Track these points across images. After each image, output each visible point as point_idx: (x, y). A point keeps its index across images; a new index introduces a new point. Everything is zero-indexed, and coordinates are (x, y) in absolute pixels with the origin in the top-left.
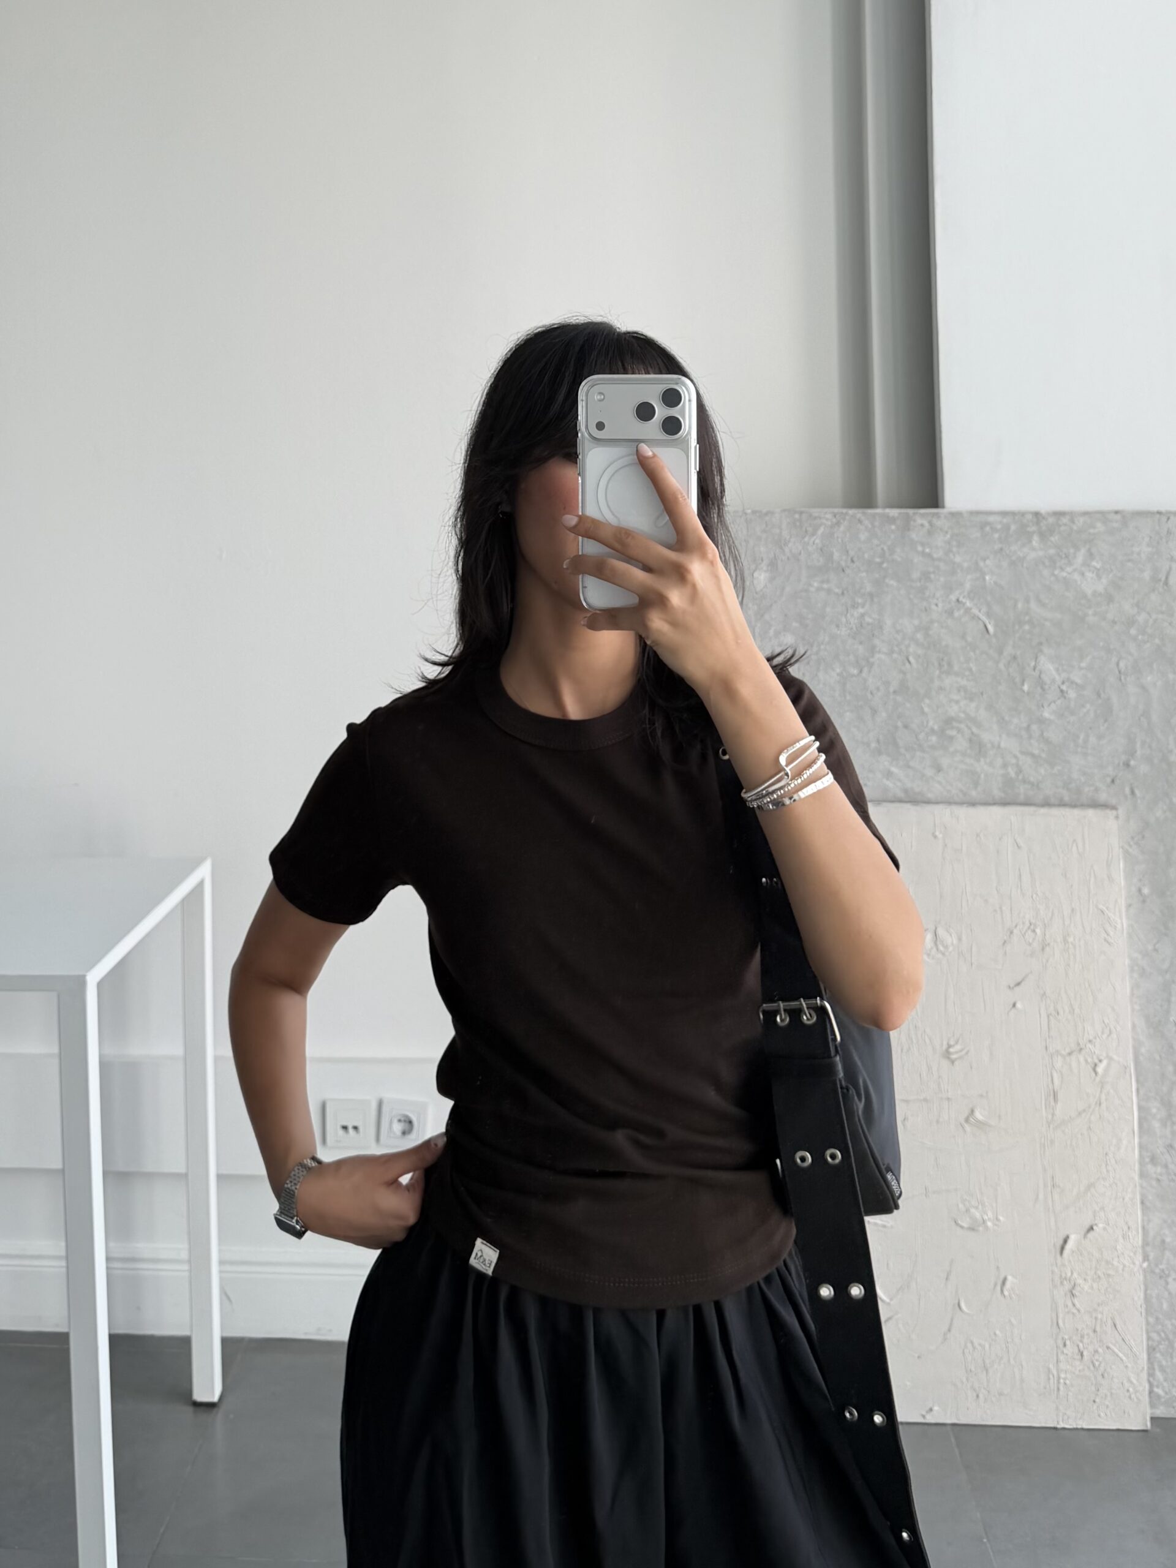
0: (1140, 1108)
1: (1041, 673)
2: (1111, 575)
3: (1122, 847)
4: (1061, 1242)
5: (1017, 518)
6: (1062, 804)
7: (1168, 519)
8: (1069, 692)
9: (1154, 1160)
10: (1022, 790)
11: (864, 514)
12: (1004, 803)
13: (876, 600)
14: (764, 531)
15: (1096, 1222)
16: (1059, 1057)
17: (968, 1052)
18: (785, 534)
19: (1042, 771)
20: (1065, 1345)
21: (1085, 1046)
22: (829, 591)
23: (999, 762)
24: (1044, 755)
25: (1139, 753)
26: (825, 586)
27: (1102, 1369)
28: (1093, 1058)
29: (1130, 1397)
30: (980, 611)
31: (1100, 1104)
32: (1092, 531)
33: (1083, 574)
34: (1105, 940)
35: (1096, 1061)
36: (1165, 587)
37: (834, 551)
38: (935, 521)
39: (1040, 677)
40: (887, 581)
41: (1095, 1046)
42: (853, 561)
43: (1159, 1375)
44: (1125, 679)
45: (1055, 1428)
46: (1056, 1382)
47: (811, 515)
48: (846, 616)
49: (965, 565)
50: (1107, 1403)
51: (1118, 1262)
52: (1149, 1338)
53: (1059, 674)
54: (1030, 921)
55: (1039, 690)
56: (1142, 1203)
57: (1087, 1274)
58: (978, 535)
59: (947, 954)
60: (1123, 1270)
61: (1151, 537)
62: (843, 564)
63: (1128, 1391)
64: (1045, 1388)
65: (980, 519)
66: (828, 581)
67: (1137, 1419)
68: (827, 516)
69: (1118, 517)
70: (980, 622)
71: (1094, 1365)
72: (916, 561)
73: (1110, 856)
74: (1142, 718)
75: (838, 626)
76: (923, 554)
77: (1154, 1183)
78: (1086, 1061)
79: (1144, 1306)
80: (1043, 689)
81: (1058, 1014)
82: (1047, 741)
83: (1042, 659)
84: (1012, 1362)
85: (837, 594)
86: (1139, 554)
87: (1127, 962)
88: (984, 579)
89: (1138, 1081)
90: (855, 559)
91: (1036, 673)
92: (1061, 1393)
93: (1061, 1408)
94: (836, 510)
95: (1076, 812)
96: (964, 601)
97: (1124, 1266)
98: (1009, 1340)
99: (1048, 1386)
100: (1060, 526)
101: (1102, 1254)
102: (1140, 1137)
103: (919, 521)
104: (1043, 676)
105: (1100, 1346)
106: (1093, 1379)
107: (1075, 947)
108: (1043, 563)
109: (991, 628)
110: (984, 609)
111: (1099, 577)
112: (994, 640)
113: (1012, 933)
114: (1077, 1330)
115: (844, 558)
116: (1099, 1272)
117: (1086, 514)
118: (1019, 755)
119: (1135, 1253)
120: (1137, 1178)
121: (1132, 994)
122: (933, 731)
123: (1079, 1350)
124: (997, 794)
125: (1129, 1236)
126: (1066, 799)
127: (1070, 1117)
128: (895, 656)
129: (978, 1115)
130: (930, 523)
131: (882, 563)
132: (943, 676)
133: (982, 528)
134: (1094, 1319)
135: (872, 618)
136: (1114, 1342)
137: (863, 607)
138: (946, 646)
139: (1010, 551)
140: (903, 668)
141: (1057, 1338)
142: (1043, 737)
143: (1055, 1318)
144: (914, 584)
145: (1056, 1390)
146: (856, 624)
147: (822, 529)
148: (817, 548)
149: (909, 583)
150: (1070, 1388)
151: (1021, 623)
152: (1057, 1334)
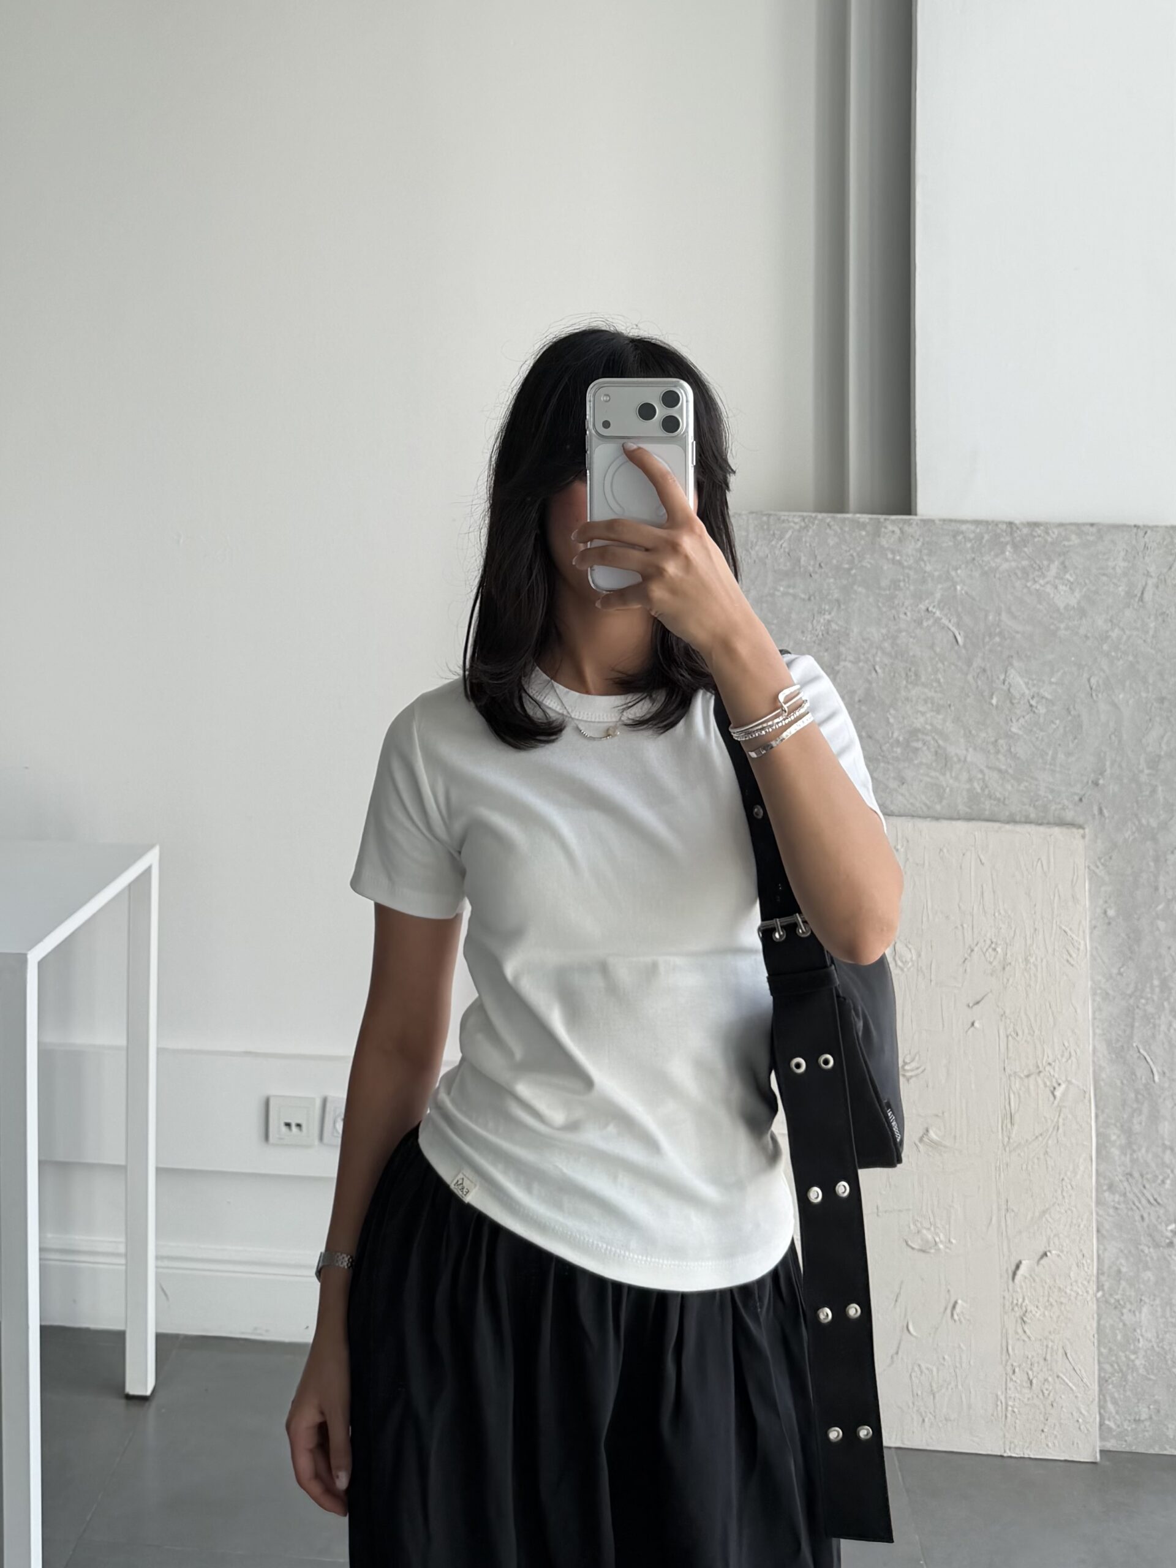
0: (1097, 1135)
1: (1009, 683)
2: (1085, 590)
3: (1089, 867)
4: (1013, 1267)
5: (990, 527)
6: (1028, 821)
7: (1146, 533)
8: (1039, 707)
9: (1111, 1187)
10: (988, 806)
11: (834, 519)
12: (969, 818)
13: (843, 607)
15: (1051, 1248)
16: (1018, 1080)
17: (925, 1069)
18: (752, 537)
19: (1009, 787)
20: (1014, 1372)
21: (1045, 1068)
22: (795, 596)
23: (964, 776)
24: (1011, 771)
25: (1108, 771)
26: (791, 591)
27: (1051, 1398)
28: (1051, 1081)
29: (1080, 1428)
30: (950, 621)
31: (1058, 1129)
32: (1066, 543)
33: (1056, 588)
34: (1068, 961)
35: (1056, 1085)
36: (1141, 603)
37: (802, 555)
38: (906, 528)
39: (1009, 690)
40: (855, 587)
41: (1054, 1070)
42: (820, 566)
43: (1110, 1407)
44: (1097, 696)
45: (1002, 1456)
46: (1004, 1407)
47: (780, 519)
48: (813, 622)
49: (936, 574)
50: (1055, 1433)
51: (1071, 1290)
52: (1101, 1369)
53: (1029, 689)
54: (991, 940)
55: (1008, 702)
56: (1098, 1231)
57: (1039, 1301)
58: (951, 544)
59: (905, 969)
60: (1076, 1298)
61: (1127, 551)
62: (811, 569)
63: (1078, 1421)
64: (993, 1415)
65: (952, 527)
66: (794, 586)
67: (1086, 1450)
68: (795, 519)
69: (1094, 530)
70: (949, 632)
71: (1043, 1394)
72: (885, 568)
73: (1075, 877)
74: (1113, 737)
75: (803, 632)
76: (893, 561)
77: (1111, 1211)
78: (1045, 1085)
79: (1096, 1336)
80: (1012, 704)
81: (1017, 1035)
82: (1015, 757)
83: (1012, 672)
84: (960, 1387)
85: (804, 600)
86: (1114, 568)
87: (1090, 983)
88: (955, 589)
89: (1097, 1106)
90: (822, 565)
91: (1005, 687)
92: (1009, 1420)
93: (1007, 1435)
94: (805, 514)
95: (1042, 829)
96: (934, 610)
97: (1078, 1294)
98: (958, 1365)
99: (995, 1414)
100: (1035, 537)
101: (1055, 1281)
102: (1097, 1164)
103: (890, 528)
104: (1012, 690)
105: (1050, 1375)
106: (1043, 1410)
107: (1036, 966)
108: (1016, 574)
109: (960, 639)
110: (954, 620)
111: (1072, 591)
112: (964, 651)
113: (972, 950)
114: (1028, 1358)
115: (812, 563)
116: (1051, 1300)
117: (1061, 525)
118: (986, 771)
119: (1089, 1282)
120: (1093, 1205)
121: (1094, 1018)
122: (898, 741)
123: (1029, 1379)
124: (962, 808)
125: (1083, 1264)
126: (1033, 816)
127: (1027, 1141)
128: (861, 664)
129: (932, 1134)
130: (901, 529)
131: (850, 569)
132: (910, 686)
133: (954, 537)
134: (1045, 1347)
135: (837, 624)
136: (1064, 1370)
137: (830, 614)
138: (914, 656)
139: (983, 561)
140: (870, 678)
141: (1006, 1365)
142: (1011, 752)
143: (1004, 1344)
144: (883, 593)
145: (1004, 1418)
146: (822, 631)
147: (790, 533)
148: (785, 551)
149: (877, 591)
150: (1018, 1416)
151: (991, 636)
152: (1007, 1361)
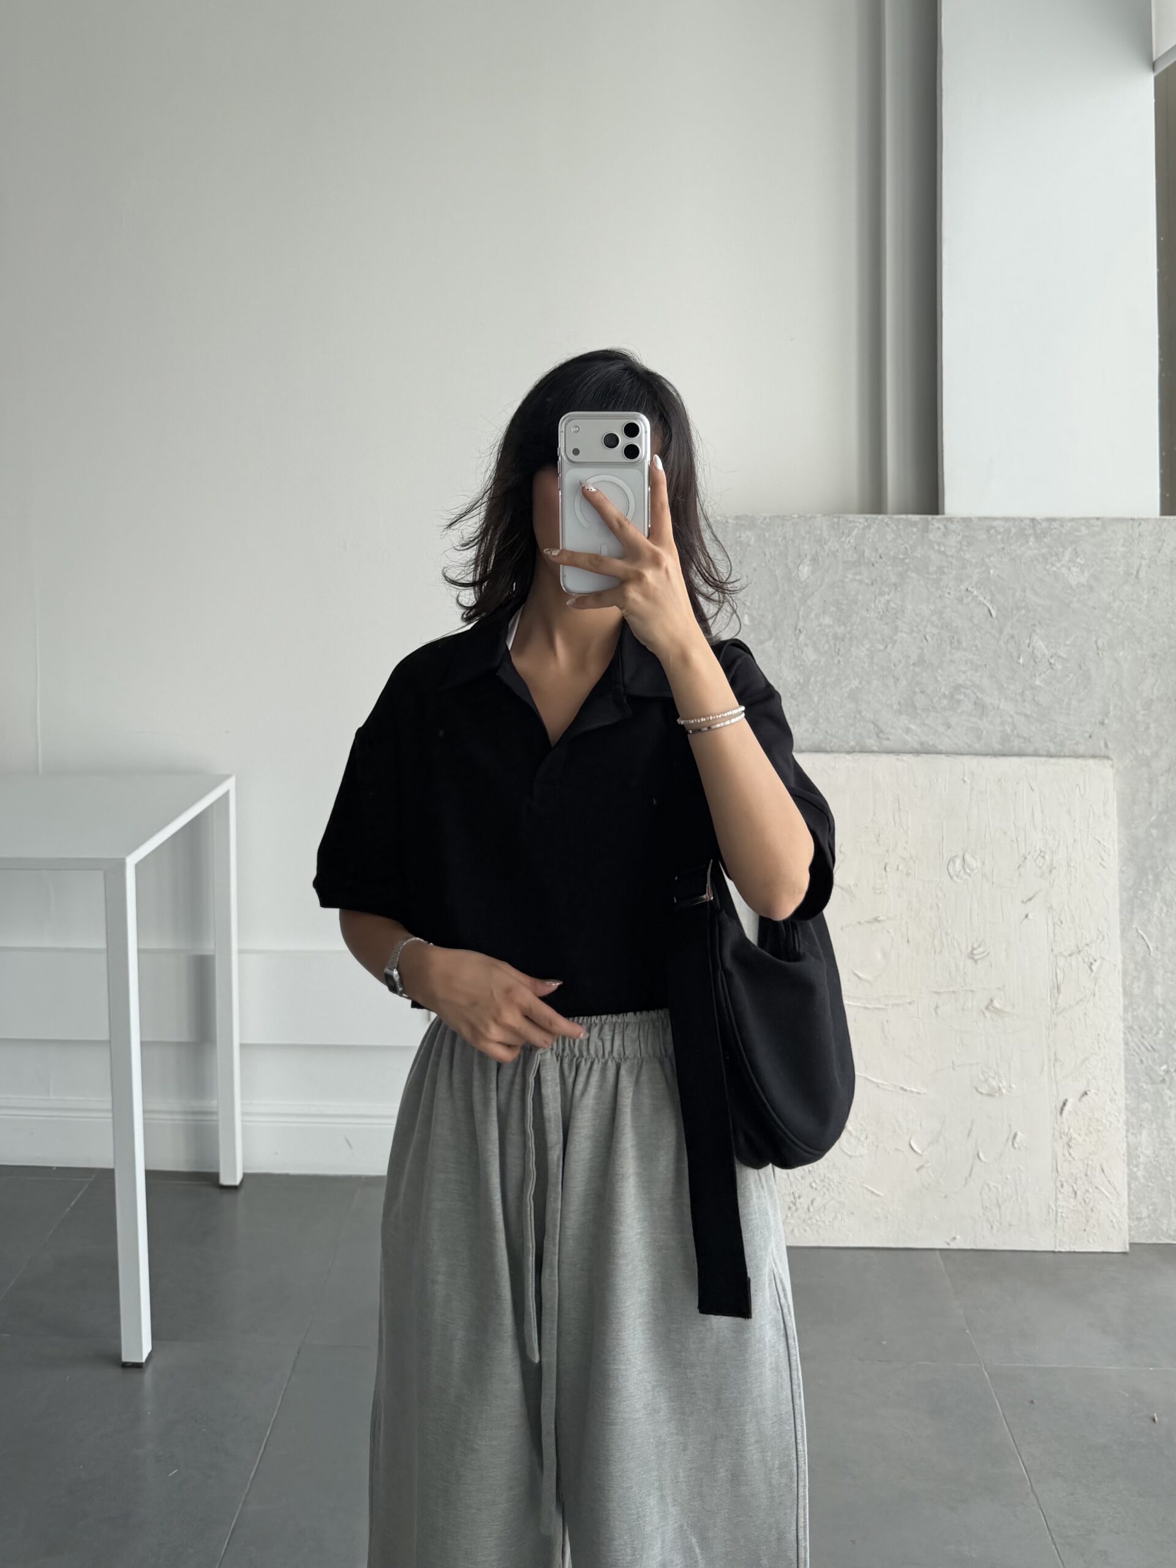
1: (1034, 648)
2: (1092, 570)
4: (1061, 1104)
5: (1016, 523)
6: (1051, 756)
7: (1140, 524)
8: (1056, 665)
10: (1016, 744)
11: (891, 519)
12: (1020, 755)
13: (899, 589)
14: (808, 532)
15: (1089, 1088)
16: (1062, 957)
17: (989, 953)
18: (825, 535)
19: (1033, 728)
20: (1062, 1186)
21: (1083, 948)
22: (861, 582)
23: (999, 720)
24: (1035, 715)
25: (1112, 713)
26: (858, 577)
27: (1091, 1204)
28: (1088, 958)
29: (1113, 1227)
30: (985, 598)
31: (1094, 995)
32: (1077, 534)
33: (1069, 569)
34: (1101, 864)
35: (1092, 960)
36: (1136, 580)
37: (865, 548)
38: (949, 524)
39: (1033, 653)
40: (909, 573)
41: (1091, 949)
42: (881, 557)
44: (1102, 654)
45: (1054, 1252)
46: (1054, 1216)
47: (847, 520)
48: (874, 602)
49: (974, 561)
50: (1095, 1231)
51: (1106, 1120)
53: (1048, 650)
54: (1040, 849)
55: (1032, 661)
57: (1080, 1129)
58: (985, 536)
59: (973, 875)
60: (1110, 1126)
61: (1125, 539)
62: (873, 559)
63: (1112, 1221)
65: (987, 524)
66: (860, 573)
67: (1117, 1244)
68: (861, 519)
69: (1099, 523)
70: (985, 607)
71: (1085, 1201)
72: (933, 557)
73: (1106, 798)
74: (1115, 686)
75: (867, 610)
76: (939, 551)
78: (1084, 960)
79: (1126, 1154)
80: (1035, 662)
81: (1062, 923)
82: (1038, 704)
83: (1035, 638)
84: (1020, 1199)
85: (867, 584)
86: (1115, 553)
87: (1117, 881)
88: (989, 573)
90: (882, 556)
91: (1030, 649)
92: (1058, 1224)
93: (1057, 1235)
94: (868, 516)
95: (1079, 762)
96: (972, 590)
97: (1111, 1123)
98: (1018, 1183)
99: (1048, 1219)
100: (1052, 529)
101: (1093, 1114)
103: (936, 525)
104: (1034, 651)
105: (1090, 1187)
106: (1084, 1212)
107: (1076, 870)
108: (1038, 560)
109: (993, 612)
110: (989, 597)
111: (1083, 571)
112: (996, 621)
113: (1025, 858)
114: (1072, 1174)
115: (874, 554)
116: (1091, 1129)
117: (1073, 519)
118: (1014, 715)
119: (1119, 1113)
120: (1122, 1053)
122: (944, 696)
123: (1074, 1190)
124: (997, 747)
125: (1115, 1099)
126: (1053, 750)
127: (1069, 1005)
128: (914, 634)
129: (996, 1003)
130: (945, 526)
131: (906, 559)
132: (954, 651)
133: (988, 531)
134: (1085, 1166)
135: (895, 604)
136: (1101, 1183)
137: (889, 594)
138: (957, 627)
139: (1011, 550)
140: (921, 645)
141: (1056, 1181)
142: (1034, 700)
143: (1055, 1166)
144: (931, 576)
145: (1054, 1222)
146: (882, 609)
147: (855, 532)
148: (851, 546)
149: (927, 576)
150: (1066, 1220)
151: (1018, 609)
152: (1056, 1178)
